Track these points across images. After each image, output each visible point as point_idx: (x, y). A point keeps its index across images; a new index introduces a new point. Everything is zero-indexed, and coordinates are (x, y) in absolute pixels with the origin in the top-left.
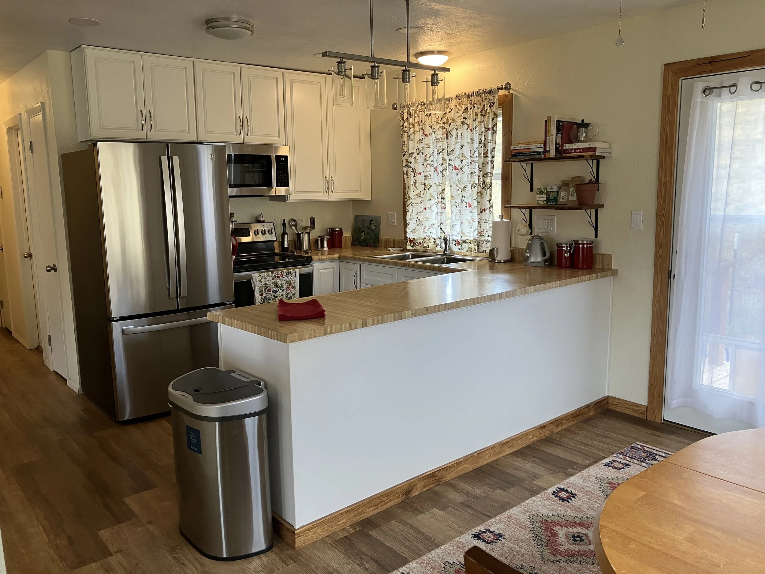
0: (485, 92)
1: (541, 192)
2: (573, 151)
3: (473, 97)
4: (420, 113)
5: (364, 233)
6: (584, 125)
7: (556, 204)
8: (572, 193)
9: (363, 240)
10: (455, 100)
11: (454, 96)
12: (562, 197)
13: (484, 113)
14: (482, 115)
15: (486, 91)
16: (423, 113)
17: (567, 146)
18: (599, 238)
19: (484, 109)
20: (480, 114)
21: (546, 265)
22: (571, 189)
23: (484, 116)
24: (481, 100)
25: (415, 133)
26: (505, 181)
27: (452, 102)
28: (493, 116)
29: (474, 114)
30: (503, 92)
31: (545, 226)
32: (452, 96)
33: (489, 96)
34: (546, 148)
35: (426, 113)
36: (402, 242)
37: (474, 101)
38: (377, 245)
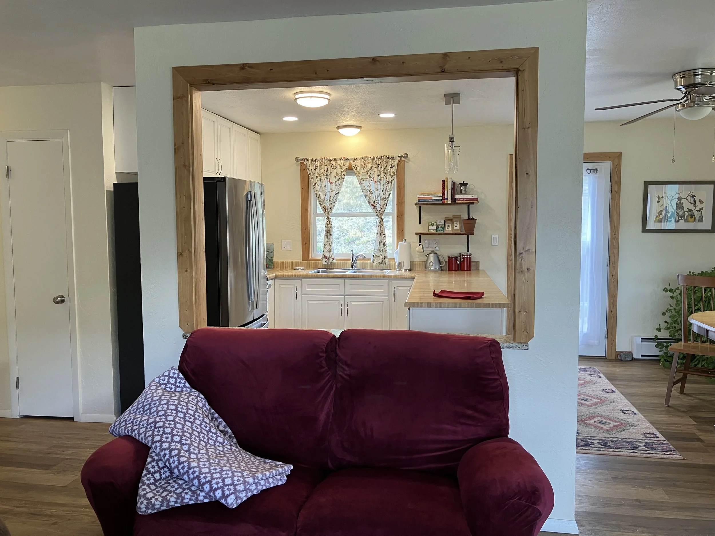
0: (388, 158)
1: (433, 225)
2: (462, 199)
3: (377, 160)
4: (326, 167)
6: (464, 184)
7: (444, 232)
8: (455, 225)
10: (360, 161)
12: (447, 227)
14: (384, 173)
16: (329, 167)
17: (457, 197)
18: (470, 252)
19: (386, 169)
20: (383, 172)
21: (442, 270)
22: (455, 223)
23: (386, 173)
24: (384, 162)
25: (321, 180)
26: (400, 217)
27: (357, 161)
28: (392, 174)
29: (378, 171)
30: (401, 159)
31: (431, 246)
32: (357, 157)
33: (391, 160)
34: (444, 197)
35: (332, 167)
36: (301, 262)
37: (378, 163)
38: (273, 267)
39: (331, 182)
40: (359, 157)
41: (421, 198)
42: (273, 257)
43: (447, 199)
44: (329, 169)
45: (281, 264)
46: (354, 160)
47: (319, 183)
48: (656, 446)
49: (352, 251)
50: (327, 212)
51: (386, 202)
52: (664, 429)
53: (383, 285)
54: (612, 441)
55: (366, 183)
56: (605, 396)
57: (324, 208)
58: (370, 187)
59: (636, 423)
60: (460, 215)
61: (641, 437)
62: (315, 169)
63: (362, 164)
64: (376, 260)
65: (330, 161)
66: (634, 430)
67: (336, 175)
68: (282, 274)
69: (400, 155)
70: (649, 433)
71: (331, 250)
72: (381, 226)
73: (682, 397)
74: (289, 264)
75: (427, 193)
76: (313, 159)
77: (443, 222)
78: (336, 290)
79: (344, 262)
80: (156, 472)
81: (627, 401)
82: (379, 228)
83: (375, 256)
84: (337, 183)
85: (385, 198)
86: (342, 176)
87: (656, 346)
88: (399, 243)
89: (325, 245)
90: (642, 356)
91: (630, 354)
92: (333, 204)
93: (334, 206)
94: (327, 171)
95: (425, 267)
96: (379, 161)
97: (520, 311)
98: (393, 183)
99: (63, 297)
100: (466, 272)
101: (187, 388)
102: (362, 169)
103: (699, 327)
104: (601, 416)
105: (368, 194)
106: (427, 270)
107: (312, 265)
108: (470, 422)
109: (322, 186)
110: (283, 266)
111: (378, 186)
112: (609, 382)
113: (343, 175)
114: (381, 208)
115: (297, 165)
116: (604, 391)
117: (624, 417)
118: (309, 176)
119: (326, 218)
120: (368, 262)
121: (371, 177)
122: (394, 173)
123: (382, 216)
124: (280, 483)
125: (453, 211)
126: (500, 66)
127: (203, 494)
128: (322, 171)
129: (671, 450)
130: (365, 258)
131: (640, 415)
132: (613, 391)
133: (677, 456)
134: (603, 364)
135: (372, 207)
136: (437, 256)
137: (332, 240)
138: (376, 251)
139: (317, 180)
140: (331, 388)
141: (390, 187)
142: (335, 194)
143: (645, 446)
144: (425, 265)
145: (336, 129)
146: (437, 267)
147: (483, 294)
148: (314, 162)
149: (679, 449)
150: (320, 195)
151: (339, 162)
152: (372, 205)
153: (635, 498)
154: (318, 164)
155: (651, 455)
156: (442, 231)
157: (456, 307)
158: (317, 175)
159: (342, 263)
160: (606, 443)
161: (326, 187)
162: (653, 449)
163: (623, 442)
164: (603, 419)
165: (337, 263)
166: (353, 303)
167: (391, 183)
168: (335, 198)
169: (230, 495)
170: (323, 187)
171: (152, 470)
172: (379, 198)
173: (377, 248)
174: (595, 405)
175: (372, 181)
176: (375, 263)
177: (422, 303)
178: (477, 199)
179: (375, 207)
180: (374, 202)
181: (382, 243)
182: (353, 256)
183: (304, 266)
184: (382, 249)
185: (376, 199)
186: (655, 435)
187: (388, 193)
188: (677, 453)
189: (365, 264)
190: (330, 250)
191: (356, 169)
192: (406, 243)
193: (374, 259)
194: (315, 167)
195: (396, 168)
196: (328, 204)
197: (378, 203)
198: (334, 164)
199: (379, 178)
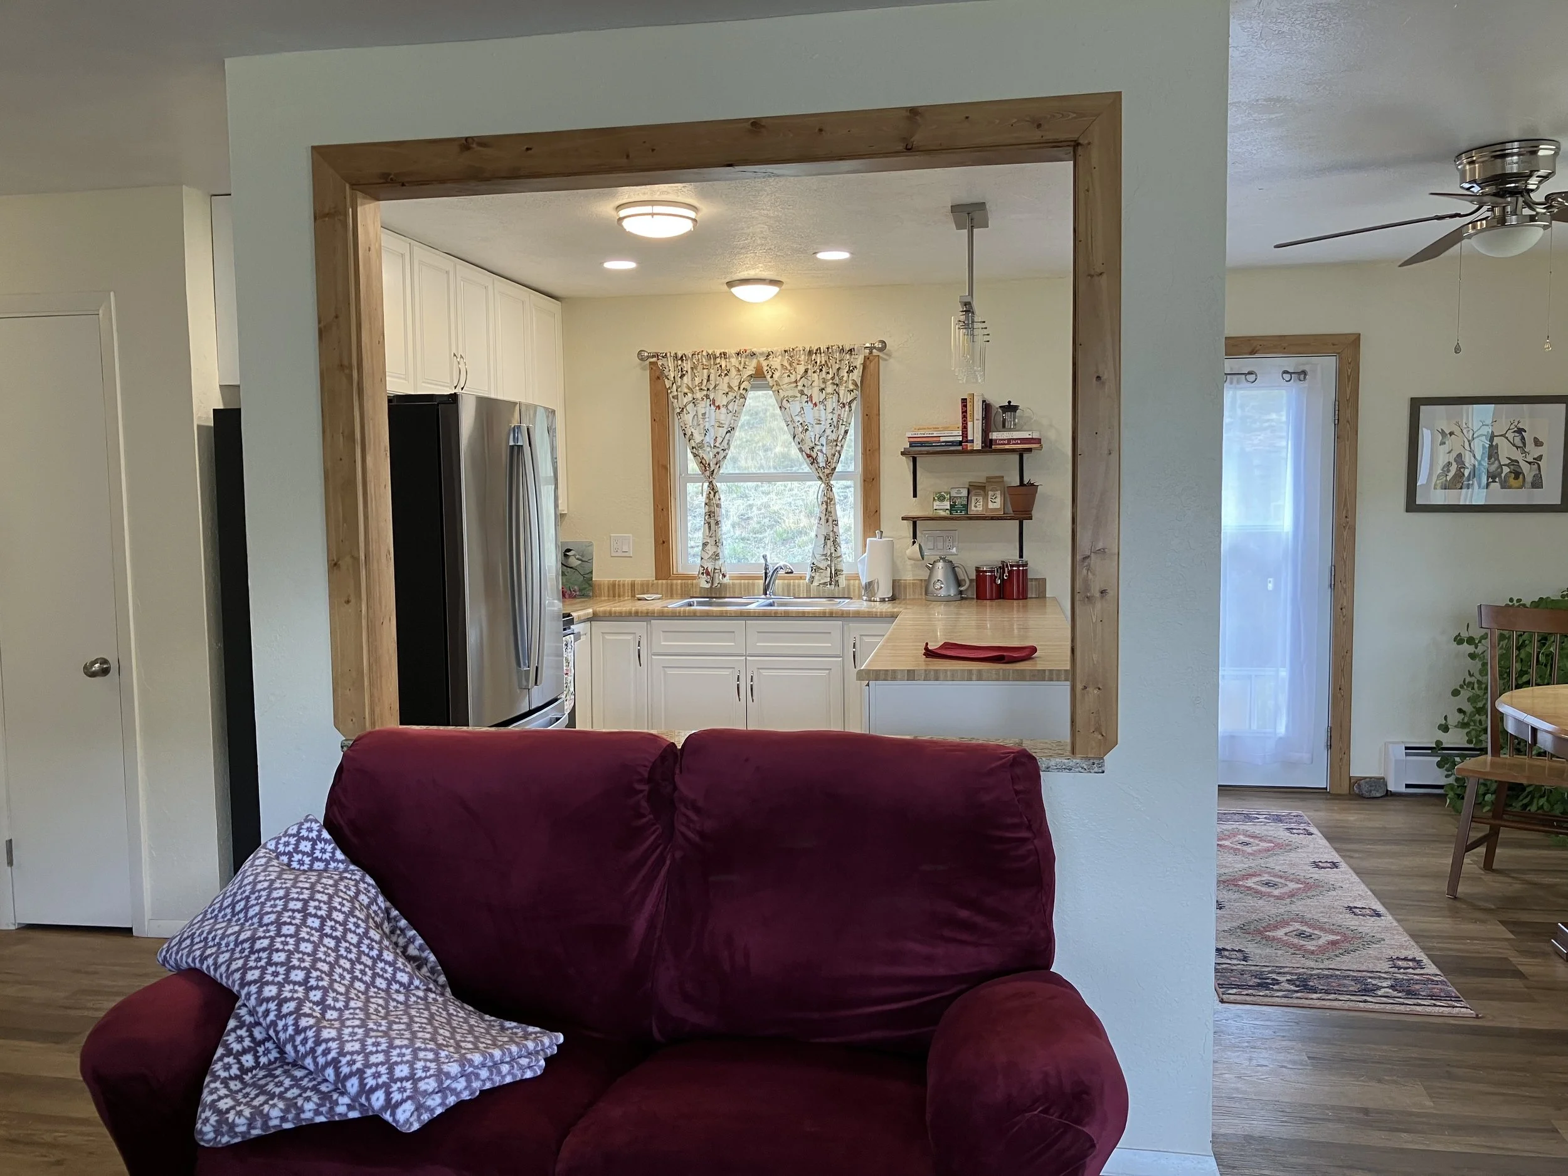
0: (841, 350)
1: (942, 498)
2: (1006, 442)
3: (818, 355)
4: (705, 371)
6: (1010, 408)
7: (965, 513)
8: (992, 498)
10: (780, 357)
11: (780, 350)
12: (974, 503)
13: (837, 380)
14: (834, 384)
15: (843, 349)
16: (712, 371)
17: (994, 436)
18: (1025, 557)
19: (838, 375)
20: (831, 381)
21: (962, 599)
22: (990, 493)
23: (837, 385)
24: (832, 361)
25: (694, 402)
26: (871, 482)
27: (775, 359)
28: (851, 387)
29: (821, 381)
30: (871, 353)
31: (940, 545)
32: (775, 349)
33: (848, 356)
34: (967, 437)
35: (720, 371)
36: (653, 584)
37: (821, 362)
38: (591, 594)
39: (717, 405)
40: (778, 348)
41: (916, 439)
42: (591, 572)
43: (972, 441)
44: (712, 377)
45: (608, 588)
46: (768, 356)
47: (690, 407)
48: (1417, 987)
49: (765, 557)
50: (709, 471)
51: (838, 448)
52: (1440, 949)
53: (830, 633)
54: (1319, 977)
55: (795, 407)
56: (1316, 876)
57: (701, 462)
58: (803, 416)
59: (1378, 936)
60: (1003, 477)
61: (1385, 966)
62: (682, 376)
63: (786, 364)
64: (817, 578)
65: (715, 358)
66: (1373, 951)
67: (727, 390)
68: (608, 609)
69: (868, 345)
70: (1406, 959)
71: (718, 555)
72: (828, 502)
73: (1489, 878)
74: (628, 588)
75: (928, 428)
76: (676, 354)
77: (964, 493)
78: (727, 644)
79: (748, 583)
80: (245, 1051)
81: (1363, 886)
82: (824, 506)
83: (815, 569)
84: (730, 407)
85: (836, 441)
86: (741, 391)
87: (1439, 765)
88: (868, 539)
89: (705, 544)
90: (1407, 786)
91: (1381, 782)
92: (722, 454)
93: (725, 457)
94: (708, 380)
95: (926, 594)
96: (823, 358)
97: (1085, 688)
98: (853, 406)
99: (105, 661)
100: (1015, 602)
101: (339, 861)
102: (786, 375)
103: (1519, 723)
104: (1304, 922)
105: (799, 432)
106: (928, 597)
107: (677, 589)
108: (964, 937)
109: (696, 415)
110: (615, 591)
111: (819, 413)
112: (1327, 844)
113: (744, 389)
114: (827, 462)
115: (644, 369)
116: (1316, 865)
117: (1353, 923)
118: (669, 391)
119: (706, 485)
120: (802, 581)
121: (806, 393)
122: (856, 385)
123: (829, 480)
124: (529, 1075)
125: (985, 467)
126: (1036, 135)
127: (345, 1100)
128: (697, 381)
129: (1449, 997)
130: (792, 572)
131: (1390, 918)
132: (1335, 865)
133: (1463, 1010)
134: (1321, 804)
135: (808, 460)
136: (952, 568)
137: (719, 533)
138: (817, 556)
139: (685, 400)
140: (661, 860)
141: (848, 415)
142: (726, 431)
143: (1392, 987)
144: (926, 587)
145: (726, 287)
146: (952, 592)
147: (1034, 650)
148: (680, 362)
149: (1468, 994)
150: (692, 435)
151: (734, 361)
152: (809, 456)
153: (1358, 1105)
154: (687, 366)
155: (1402, 1008)
156: (963, 513)
157: (970, 679)
158: (686, 390)
159: (744, 583)
160: (1305, 980)
161: (707, 416)
162: (1411, 993)
163: (1345, 977)
164: (1304, 928)
165: (733, 584)
166: (765, 673)
167: (850, 407)
168: (726, 442)
169: (403, 1101)
170: (700, 416)
171: (236, 1047)
172: (823, 440)
173: (820, 550)
174: (1293, 896)
175: (807, 402)
176: (816, 583)
177: (894, 671)
178: (1038, 441)
179: (814, 461)
180: (812, 449)
181: (831, 539)
182: (766, 569)
183: (660, 591)
184: (831, 554)
185: (817, 443)
186: (1419, 962)
187: (842, 429)
188: (1463, 1004)
189: (794, 586)
190: (716, 557)
191: (772, 377)
192: (884, 539)
193: (813, 575)
194: (682, 372)
195: (859, 372)
196: (711, 455)
197: (821, 451)
198: (723, 367)
199: (823, 396)
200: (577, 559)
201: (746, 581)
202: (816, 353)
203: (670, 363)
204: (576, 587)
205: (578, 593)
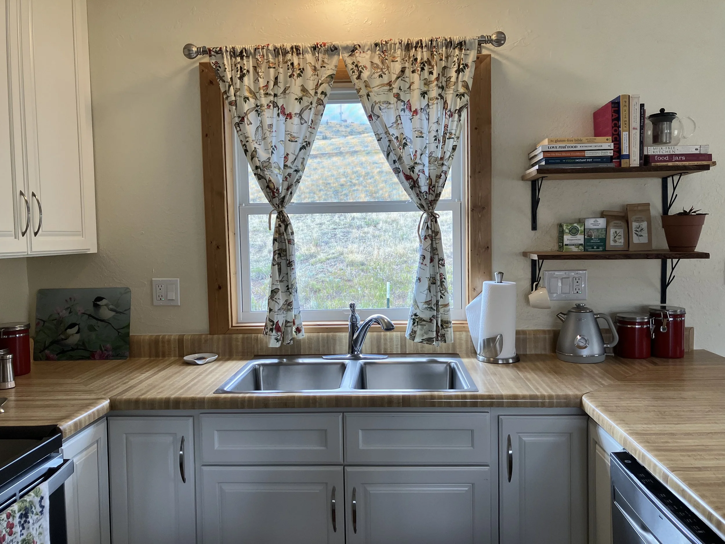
0: (449, 44)
1: (574, 231)
2: (667, 158)
3: (419, 50)
4: (272, 70)
5: (76, 329)
6: (665, 116)
7: (604, 250)
8: (637, 231)
9: (76, 344)
10: (369, 52)
11: (369, 43)
12: (612, 238)
13: (443, 82)
15: (451, 42)
16: (281, 70)
17: (651, 150)
18: (668, 303)
19: (443, 75)
20: (436, 83)
21: (610, 359)
22: (634, 225)
24: (437, 57)
25: (258, 109)
26: (480, 211)
27: (363, 55)
28: (461, 90)
29: (422, 83)
32: (362, 42)
33: (457, 51)
34: (620, 152)
35: (290, 71)
36: (206, 341)
37: (422, 59)
38: (127, 354)
39: (287, 113)
40: (368, 41)
41: (553, 155)
42: (128, 326)
43: (628, 157)
44: (281, 78)
45: (150, 344)
46: (353, 51)
47: (252, 116)
49: (352, 306)
50: (278, 198)
55: (388, 116)
57: (268, 187)
58: (400, 126)
60: (648, 204)
62: (241, 78)
64: (419, 332)
67: (300, 94)
69: (482, 37)
71: (290, 304)
72: (433, 236)
74: (176, 345)
75: (569, 140)
76: (233, 48)
77: (602, 224)
79: (328, 336)
82: (429, 241)
83: (417, 320)
84: (305, 115)
85: (442, 159)
86: (319, 95)
88: (484, 282)
89: (274, 292)
92: (295, 177)
93: (298, 181)
94: (276, 82)
96: (425, 53)
98: (464, 114)
100: (670, 360)
102: (377, 75)
107: (237, 346)
109: (261, 126)
110: (159, 350)
111: (421, 124)
113: (322, 93)
114: (432, 186)
115: (192, 70)
118: (225, 97)
119: (274, 216)
121: (402, 98)
122: (467, 87)
123: (433, 209)
128: (262, 83)
135: (407, 184)
136: (597, 321)
137: (292, 275)
138: (420, 305)
139: (247, 107)
141: (457, 126)
142: (299, 146)
146: (597, 351)
148: (239, 59)
150: (255, 151)
151: (309, 57)
152: (408, 178)
156: (601, 249)
158: (247, 94)
159: (323, 338)
161: (274, 128)
165: (309, 340)
166: (373, 489)
167: (460, 116)
168: (299, 160)
170: (266, 127)
172: (426, 160)
173: (423, 297)
175: (404, 110)
176: (418, 339)
178: (709, 157)
179: (414, 185)
180: (412, 169)
181: (437, 283)
182: (352, 321)
183: (216, 349)
184: (437, 302)
185: (418, 161)
187: (450, 143)
189: (385, 339)
190: (288, 305)
191: (359, 78)
192: (504, 283)
193: (415, 329)
194: (241, 71)
195: (470, 71)
196: (280, 179)
197: (423, 172)
198: (296, 64)
199: (425, 102)
200: (112, 310)
201: (325, 334)
202: (416, 47)
203: (227, 61)
204: (108, 346)
205: (110, 353)
